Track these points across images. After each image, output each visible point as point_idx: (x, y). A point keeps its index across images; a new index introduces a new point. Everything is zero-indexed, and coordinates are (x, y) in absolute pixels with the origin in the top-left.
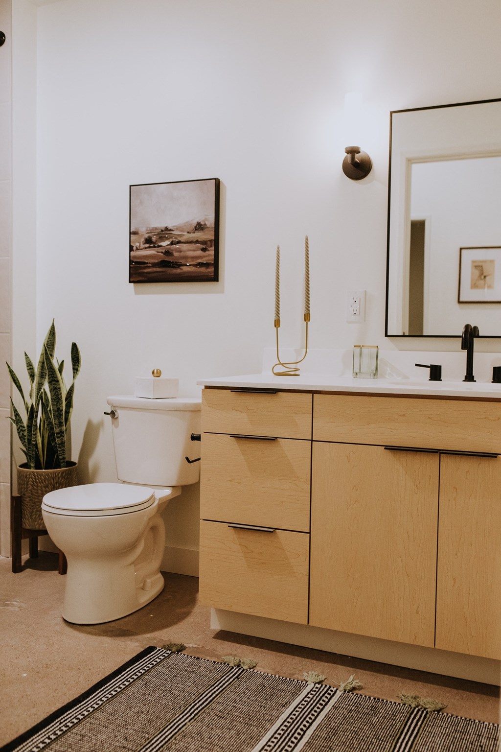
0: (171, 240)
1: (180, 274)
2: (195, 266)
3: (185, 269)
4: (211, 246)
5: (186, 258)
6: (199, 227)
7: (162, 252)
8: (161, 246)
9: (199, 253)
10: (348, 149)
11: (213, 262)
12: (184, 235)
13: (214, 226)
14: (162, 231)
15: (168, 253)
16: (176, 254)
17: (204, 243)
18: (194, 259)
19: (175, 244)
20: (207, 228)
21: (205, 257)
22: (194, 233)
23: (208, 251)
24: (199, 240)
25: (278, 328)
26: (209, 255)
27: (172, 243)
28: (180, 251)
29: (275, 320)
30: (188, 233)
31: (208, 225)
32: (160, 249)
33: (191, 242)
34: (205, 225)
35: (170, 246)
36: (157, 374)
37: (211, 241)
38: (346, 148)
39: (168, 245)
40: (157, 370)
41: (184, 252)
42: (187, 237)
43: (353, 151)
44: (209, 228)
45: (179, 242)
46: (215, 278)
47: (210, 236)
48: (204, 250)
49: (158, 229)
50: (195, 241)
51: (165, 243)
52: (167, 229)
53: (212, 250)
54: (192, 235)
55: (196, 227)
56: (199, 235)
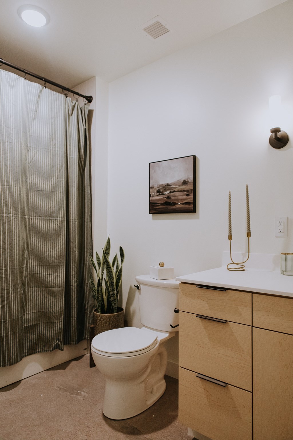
0: (170, 190)
1: (175, 209)
2: (183, 204)
3: (177, 206)
4: (191, 193)
5: (178, 200)
6: (185, 183)
7: (165, 197)
8: (165, 194)
9: (185, 197)
10: (272, 130)
11: (192, 202)
12: (177, 187)
13: (192, 182)
14: (165, 186)
15: (168, 198)
16: (173, 198)
17: (188, 191)
18: (182, 201)
19: (172, 193)
20: (189, 183)
21: (188, 199)
22: (182, 186)
23: (190, 195)
24: (185, 190)
25: (231, 241)
26: (190, 198)
27: (171, 192)
28: (175, 196)
29: (229, 236)
30: (179, 186)
31: (190, 181)
32: (164, 196)
33: (181, 191)
34: (188, 181)
35: (169, 194)
36: (162, 265)
37: (191, 190)
38: (271, 129)
39: (169, 193)
40: (162, 263)
41: (177, 196)
42: (178, 188)
43: (276, 131)
44: (190, 183)
45: (174, 191)
46: (194, 210)
47: (190, 187)
48: (187, 195)
49: (163, 185)
50: (182, 190)
51: (167, 192)
52: (168, 184)
53: (192, 195)
54: (181, 187)
55: (183, 183)
56: (185, 187)
